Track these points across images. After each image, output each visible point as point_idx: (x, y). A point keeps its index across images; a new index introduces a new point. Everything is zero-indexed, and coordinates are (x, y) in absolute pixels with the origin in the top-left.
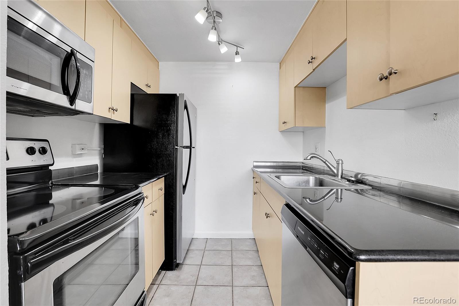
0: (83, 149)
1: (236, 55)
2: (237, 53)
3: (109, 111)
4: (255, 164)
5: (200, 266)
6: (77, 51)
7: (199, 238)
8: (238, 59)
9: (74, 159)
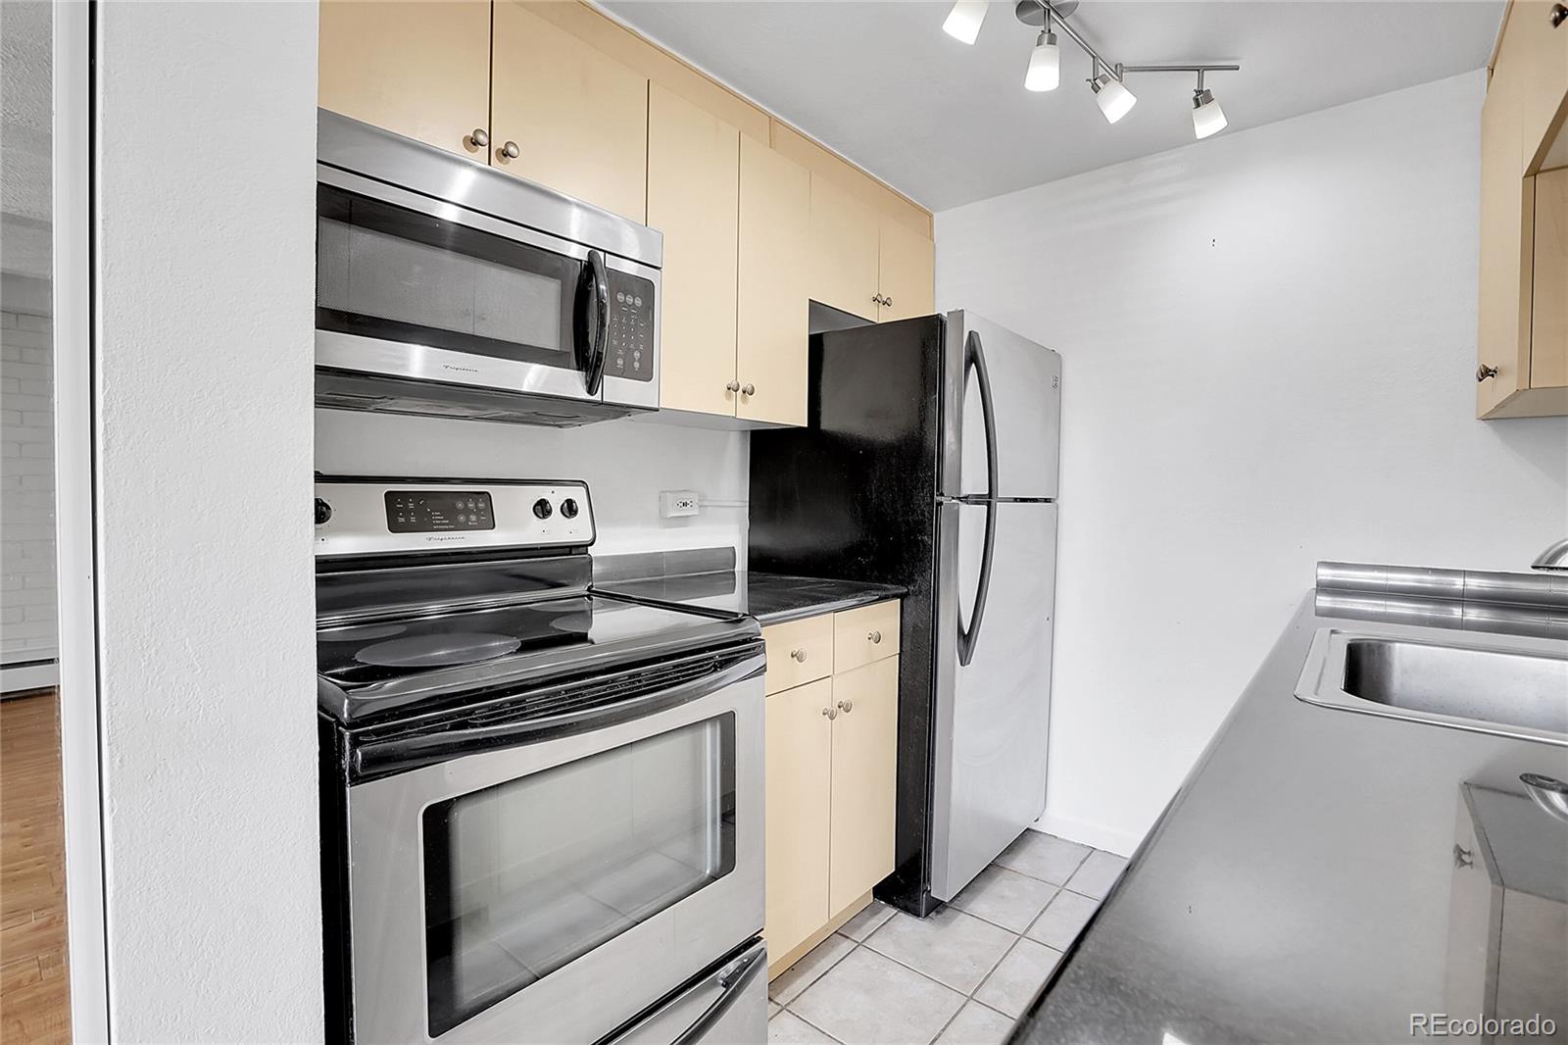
0: (685, 504)
1: (1198, 105)
2: (1202, 98)
3: (729, 397)
4: (1327, 575)
5: (1019, 939)
6: (605, 252)
7: (1061, 839)
8: (1210, 123)
9: (668, 531)
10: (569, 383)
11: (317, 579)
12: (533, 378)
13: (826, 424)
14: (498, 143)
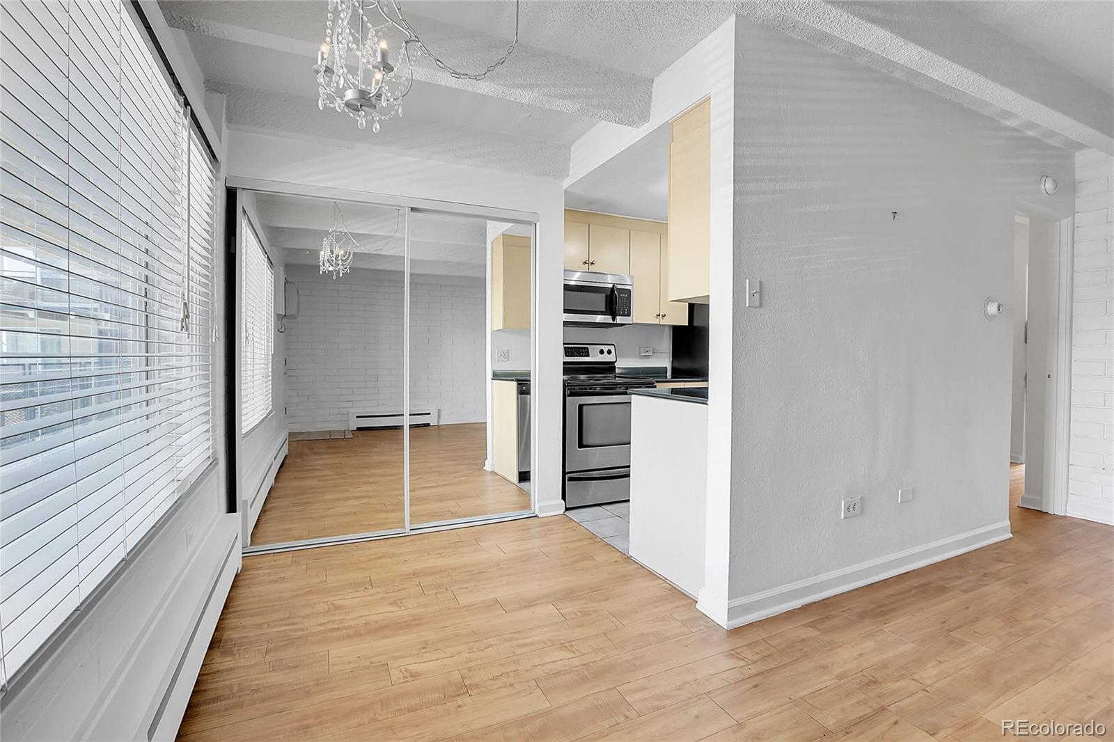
0: (648, 352)
3: (657, 318)
6: (617, 284)
9: (642, 360)
10: (608, 319)
11: (564, 368)
12: (599, 319)
13: (695, 324)
14: (591, 261)
